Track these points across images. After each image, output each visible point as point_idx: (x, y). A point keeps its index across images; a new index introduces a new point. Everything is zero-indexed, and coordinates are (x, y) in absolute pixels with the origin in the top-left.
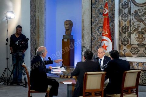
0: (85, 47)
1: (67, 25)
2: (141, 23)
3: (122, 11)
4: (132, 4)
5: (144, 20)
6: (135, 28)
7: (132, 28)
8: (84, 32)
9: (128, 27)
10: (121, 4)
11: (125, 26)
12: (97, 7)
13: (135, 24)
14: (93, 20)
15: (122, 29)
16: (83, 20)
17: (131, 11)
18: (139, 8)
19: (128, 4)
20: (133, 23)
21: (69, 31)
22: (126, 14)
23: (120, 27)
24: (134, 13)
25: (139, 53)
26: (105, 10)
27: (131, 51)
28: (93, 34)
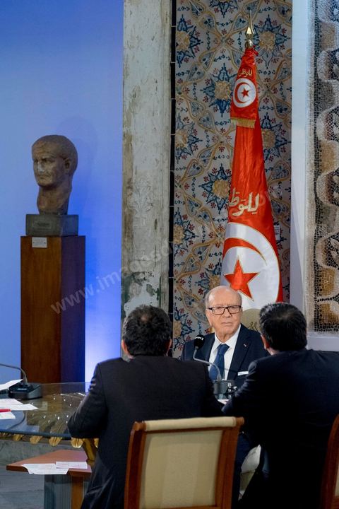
0: (141, 276)
1: (44, 160)
3: (330, 91)
8: (135, 198)
10: (323, 55)
12: (200, 69)
14: (179, 140)
15: (331, 187)
16: (130, 138)
21: (57, 193)
23: (317, 174)
26: (241, 90)
28: (181, 209)
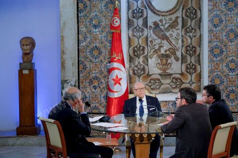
0: (68, 81)
1: (27, 45)
2: (165, 40)
3: (133, 22)
4: (149, 11)
5: (168, 36)
6: (154, 48)
7: (149, 49)
8: (65, 56)
9: (144, 48)
10: (130, 11)
11: (138, 46)
12: (88, 15)
13: (154, 44)
14: (81, 37)
15: (134, 51)
16: (63, 37)
17: (147, 23)
18: (160, 18)
19: (142, 12)
20: (151, 41)
22: (140, 28)
23: (130, 47)
24: (153, 26)
25: (162, 87)
26: (115, 21)
27: (150, 84)
28: (82, 59)
